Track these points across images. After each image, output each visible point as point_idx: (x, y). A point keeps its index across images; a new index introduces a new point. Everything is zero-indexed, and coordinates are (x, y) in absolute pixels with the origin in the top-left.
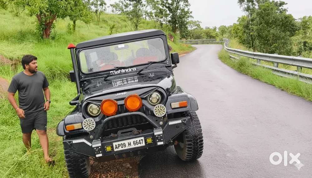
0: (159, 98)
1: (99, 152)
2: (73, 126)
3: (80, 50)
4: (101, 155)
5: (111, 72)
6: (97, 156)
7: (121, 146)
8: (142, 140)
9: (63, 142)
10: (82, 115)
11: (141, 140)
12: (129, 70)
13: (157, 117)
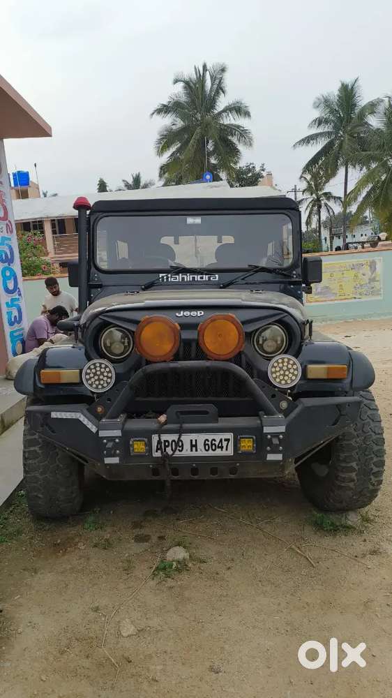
0: (282, 341)
1: (113, 452)
2: (59, 373)
3: (100, 217)
4: (116, 460)
5: (161, 275)
6: (108, 461)
7: (170, 447)
8: (228, 440)
9: (26, 411)
10: (83, 350)
11: (225, 440)
12: (202, 278)
13: (275, 387)
